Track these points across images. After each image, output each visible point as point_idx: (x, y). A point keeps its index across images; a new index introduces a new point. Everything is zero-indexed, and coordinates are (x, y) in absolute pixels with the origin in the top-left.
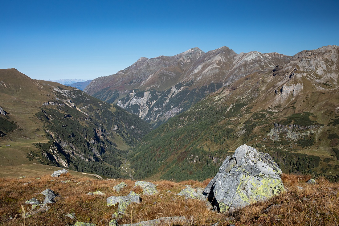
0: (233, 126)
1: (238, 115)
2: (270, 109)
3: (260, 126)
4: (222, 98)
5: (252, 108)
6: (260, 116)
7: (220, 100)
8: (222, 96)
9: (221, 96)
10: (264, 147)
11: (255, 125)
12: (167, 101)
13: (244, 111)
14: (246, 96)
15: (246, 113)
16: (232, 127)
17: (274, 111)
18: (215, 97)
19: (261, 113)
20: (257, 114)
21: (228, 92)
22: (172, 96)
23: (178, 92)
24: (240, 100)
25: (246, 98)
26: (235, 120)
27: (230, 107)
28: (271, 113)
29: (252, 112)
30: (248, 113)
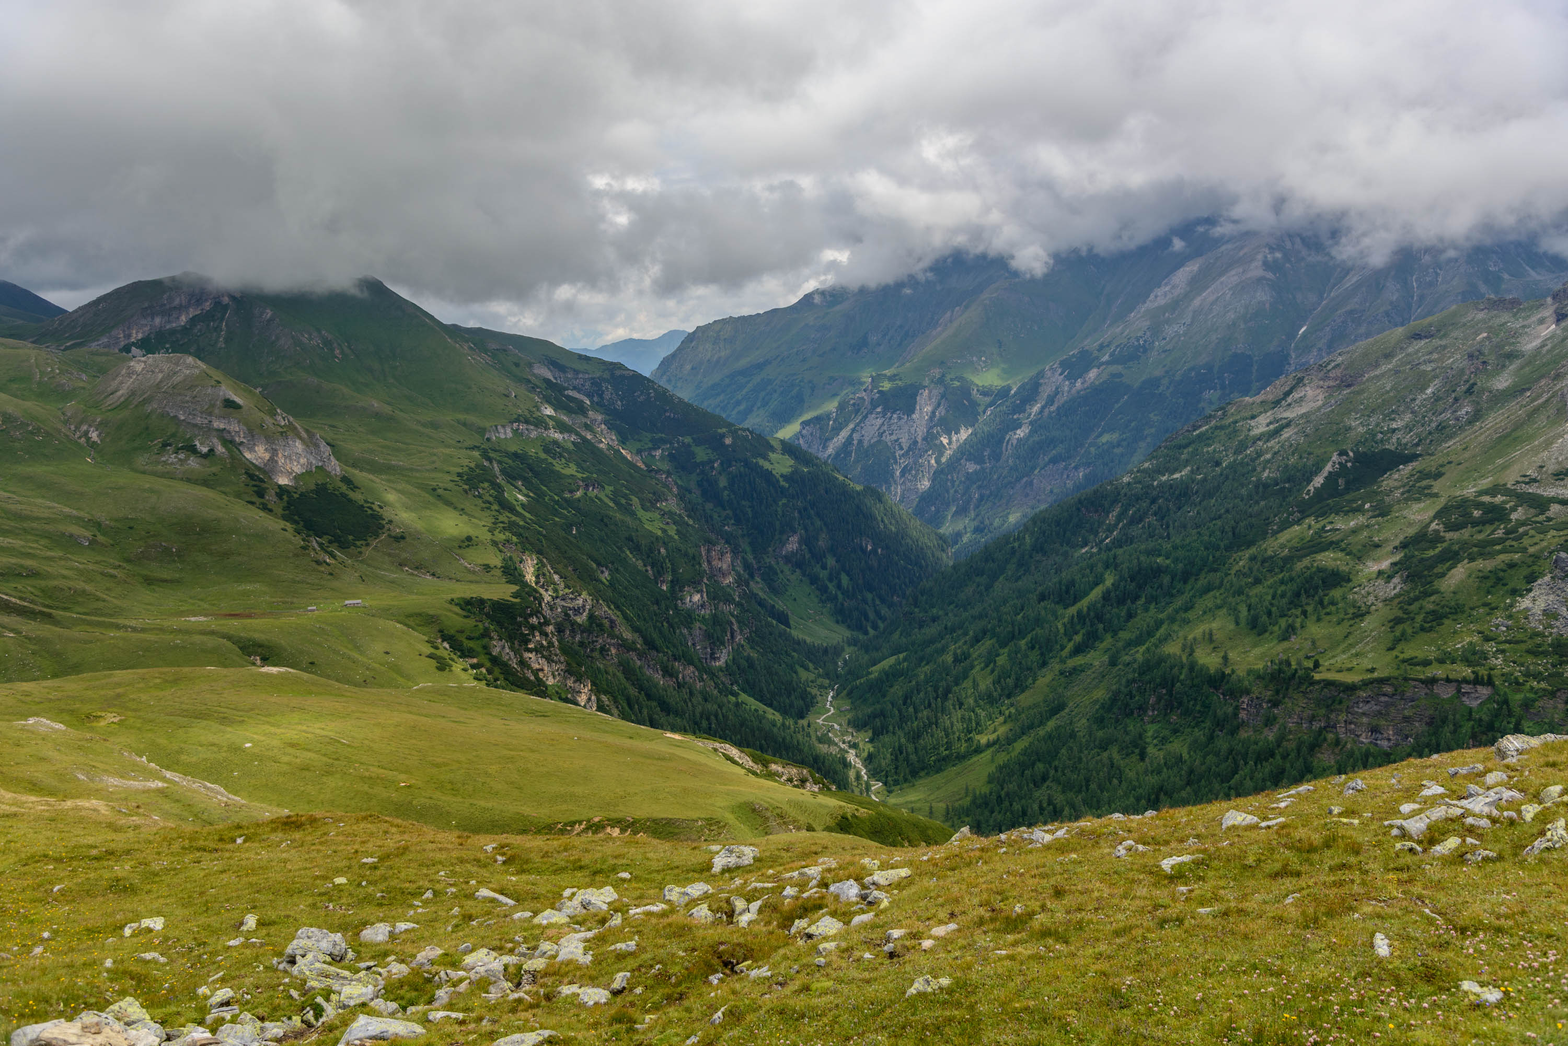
0: (1340, 555)
1: (1367, 506)
2: (1535, 480)
3: (1480, 564)
4: (1288, 425)
5: (1438, 475)
6: (1476, 513)
7: (1277, 432)
8: (1289, 414)
9: (1285, 415)
10: (1500, 661)
11: (1451, 557)
12: (1020, 433)
13: (1397, 488)
14: (1408, 417)
15: (1407, 500)
16: (1335, 560)
17: (1550, 492)
18: (1253, 417)
19: (1486, 499)
20: (1463, 505)
21: (1321, 397)
22: (1043, 408)
23: (1074, 391)
24: (1380, 436)
25: (1408, 428)
26: (1354, 532)
27: (1328, 468)
28: (1541, 504)
29: (1436, 495)
30: (1418, 500)
